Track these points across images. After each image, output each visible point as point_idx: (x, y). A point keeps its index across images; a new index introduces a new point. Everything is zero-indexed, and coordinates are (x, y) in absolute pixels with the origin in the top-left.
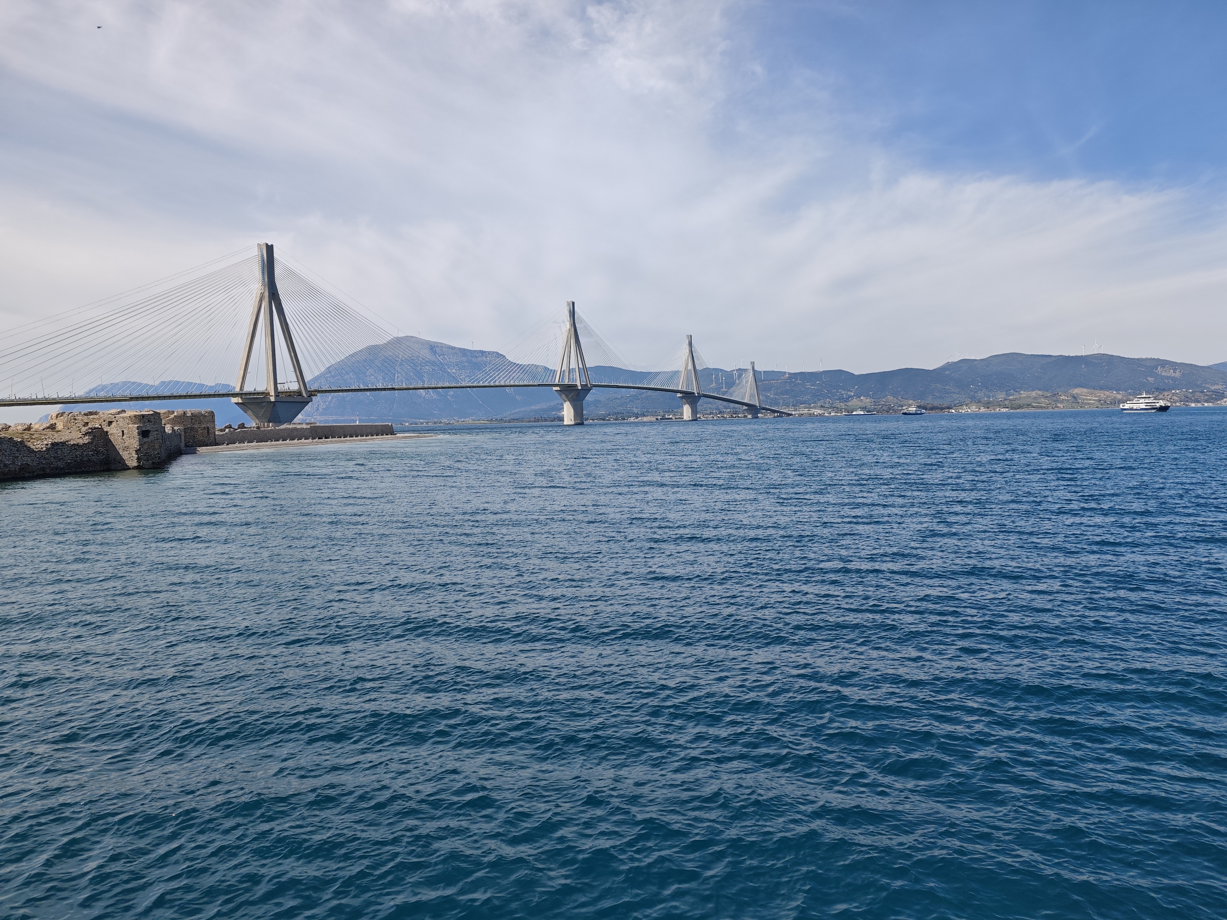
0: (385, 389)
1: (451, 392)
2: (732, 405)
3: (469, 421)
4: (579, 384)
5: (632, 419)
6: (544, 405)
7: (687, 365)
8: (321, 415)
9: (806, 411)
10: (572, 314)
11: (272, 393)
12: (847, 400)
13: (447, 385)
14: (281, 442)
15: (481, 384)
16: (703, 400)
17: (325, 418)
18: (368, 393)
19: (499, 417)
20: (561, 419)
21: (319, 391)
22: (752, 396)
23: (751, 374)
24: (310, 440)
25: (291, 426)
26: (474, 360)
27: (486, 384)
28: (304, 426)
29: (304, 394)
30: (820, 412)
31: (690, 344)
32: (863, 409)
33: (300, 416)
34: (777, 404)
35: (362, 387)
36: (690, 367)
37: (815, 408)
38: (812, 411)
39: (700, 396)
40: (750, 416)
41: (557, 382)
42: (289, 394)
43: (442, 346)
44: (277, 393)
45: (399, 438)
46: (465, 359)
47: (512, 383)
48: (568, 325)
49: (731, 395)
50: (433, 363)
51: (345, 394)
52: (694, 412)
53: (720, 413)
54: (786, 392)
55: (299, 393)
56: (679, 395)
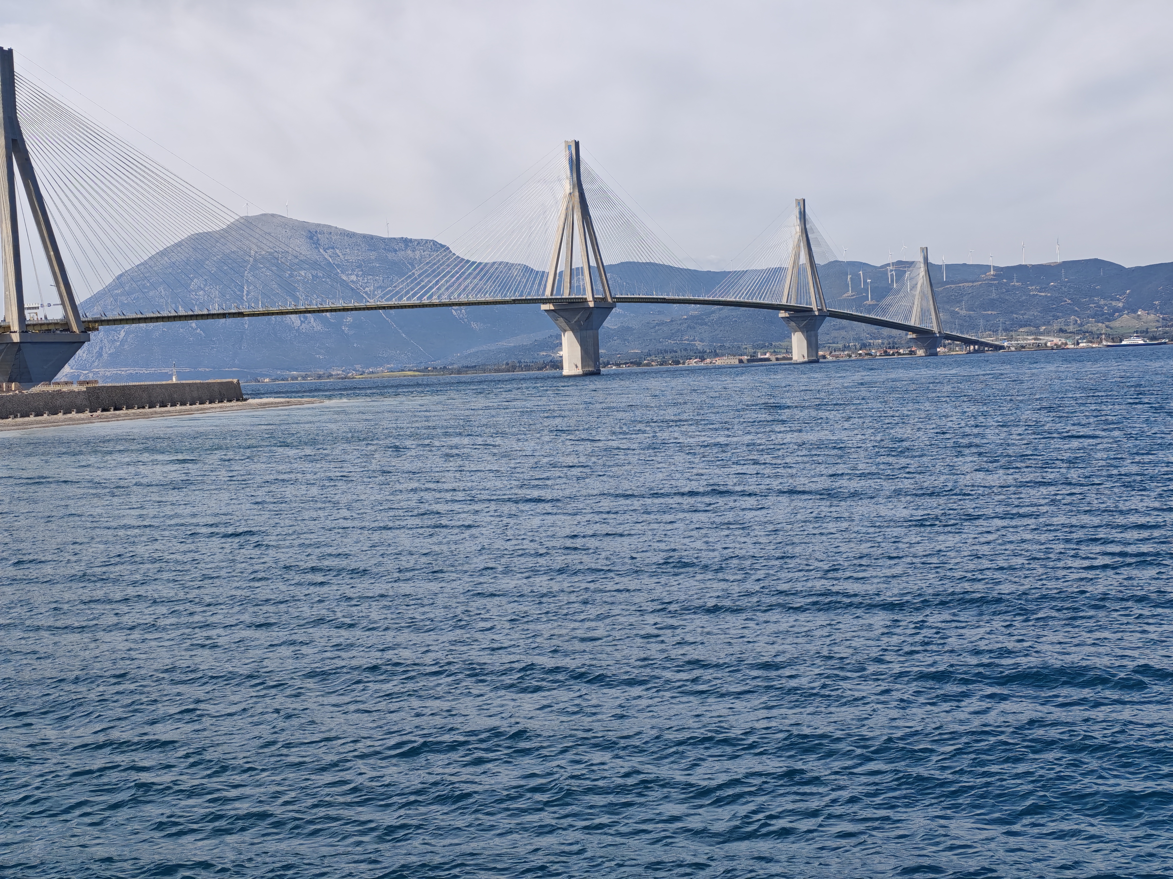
0: (224, 315)
1: (349, 318)
2: (886, 331)
3: (383, 372)
4: (589, 297)
5: (693, 363)
6: (524, 340)
7: (797, 256)
8: (106, 366)
9: (1030, 340)
10: (576, 164)
11: (15, 327)
12: (1110, 317)
13: (340, 304)
14: (32, 418)
15: (404, 301)
16: (829, 323)
17: (114, 371)
18: (193, 323)
19: (439, 364)
20: (558, 365)
21: (102, 322)
22: (924, 313)
23: (921, 272)
24: (87, 414)
25: (51, 388)
26: (390, 256)
27: (415, 301)
28: (76, 388)
29: (75, 328)
30: (1057, 341)
31: (803, 216)
32: (1142, 333)
33: (67, 369)
34: (974, 327)
35: (182, 312)
36: (804, 259)
37: (1047, 333)
38: (1044, 339)
39: (825, 315)
40: (921, 352)
41: (548, 294)
42: (47, 327)
43: (330, 231)
44: (25, 326)
45: (253, 407)
46: (373, 255)
47: (463, 299)
48: (567, 186)
49: (884, 311)
50: (314, 265)
51: (151, 325)
52: (813, 345)
53: (864, 346)
54: (992, 304)
55: (65, 326)
56: (782, 314)
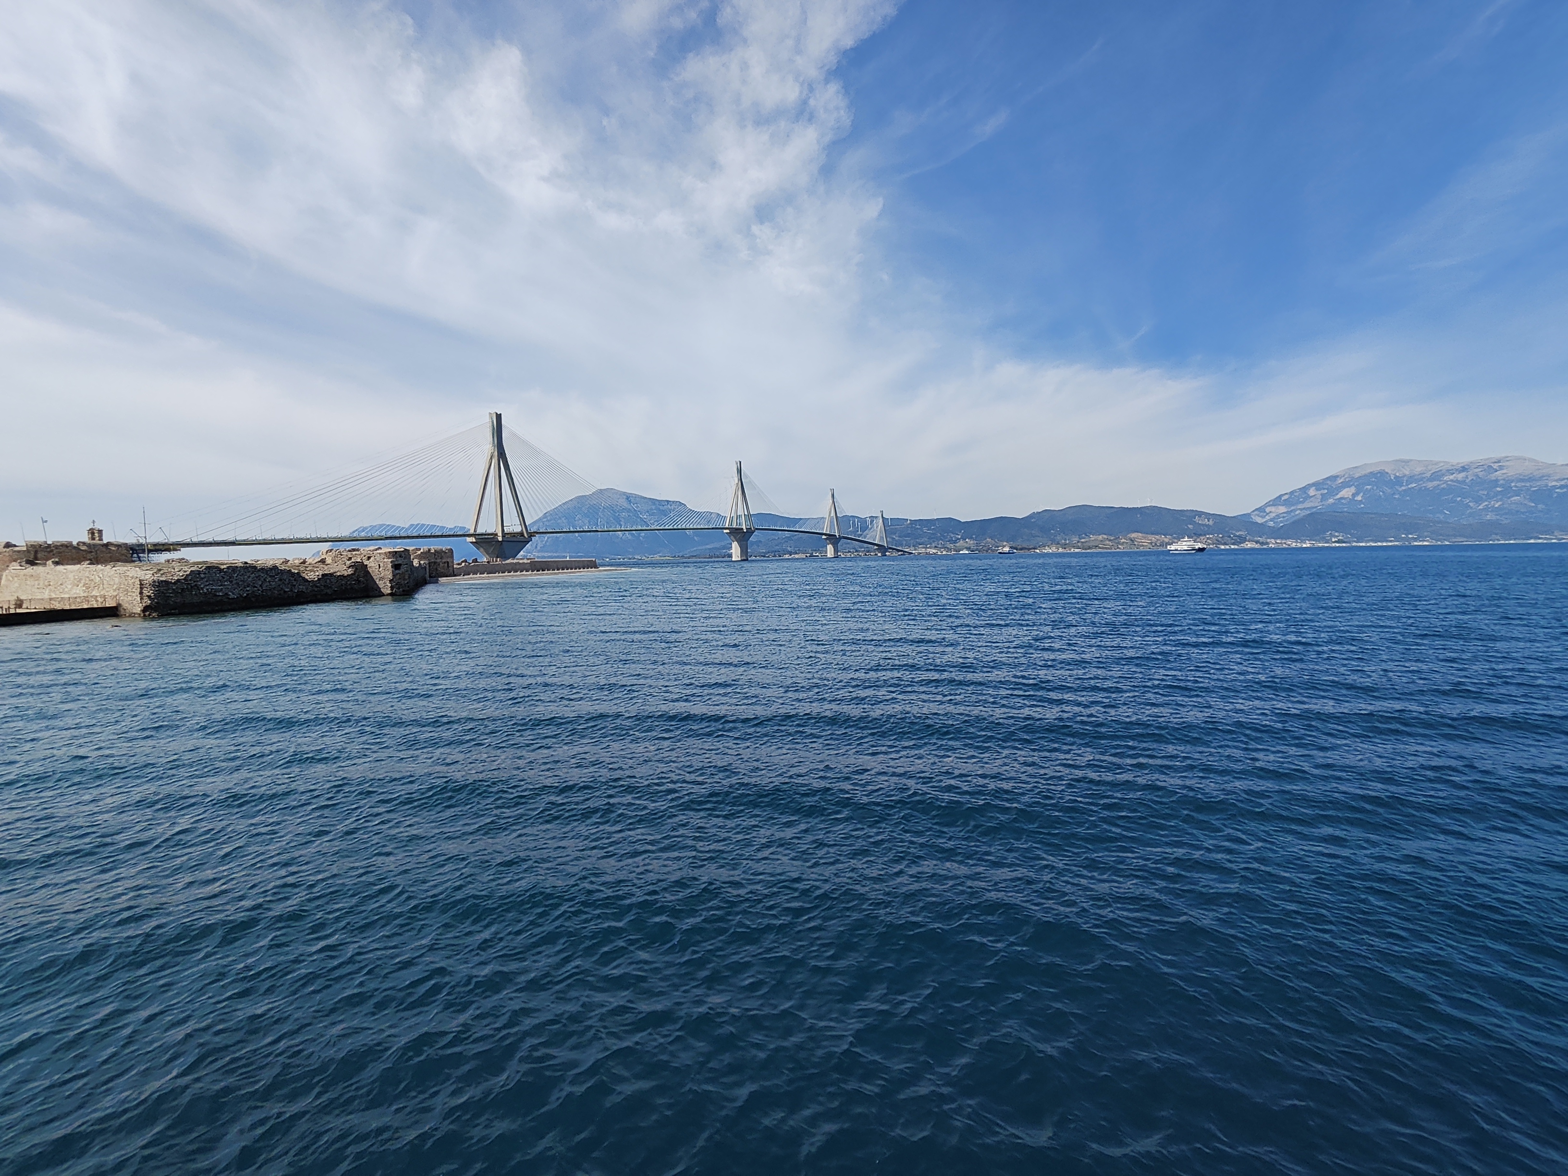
0: (590, 531)
1: (643, 534)
2: (866, 545)
3: (657, 557)
4: (744, 527)
5: (787, 556)
6: (717, 545)
7: (830, 512)
8: (539, 552)
9: (923, 550)
10: (739, 471)
11: (500, 534)
12: (955, 542)
13: (640, 528)
14: (506, 574)
15: (667, 527)
16: (843, 540)
17: (543, 554)
18: (577, 534)
19: (681, 554)
20: (730, 556)
21: (537, 533)
22: (881, 538)
23: (881, 520)
24: (530, 572)
25: (515, 561)
26: (661, 508)
27: (671, 527)
28: (525, 561)
29: (526, 535)
30: (935, 551)
31: (833, 496)
32: (968, 549)
33: (522, 553)
34: (901, 545)
35: (572, 529)
36: (833, 514)
37: (930, 548)
38: (928, 550)
39: (841, 538)
40: (879, 554)
41: (727, 526)
42: (513, 535)
43: (637, 496)
44: (504, 534)
45: (601, 571)
46: (653, 507)
47: (691, 527)
48: (736, 480)
49: (865, 537)
50: (629, 511)
51: (559, 535)
52: (836, 551)
53: (857, 551)
54: (908, 535)
55: (522, 534)
56: (824, 537)
